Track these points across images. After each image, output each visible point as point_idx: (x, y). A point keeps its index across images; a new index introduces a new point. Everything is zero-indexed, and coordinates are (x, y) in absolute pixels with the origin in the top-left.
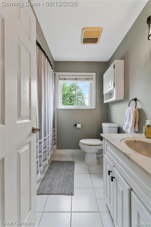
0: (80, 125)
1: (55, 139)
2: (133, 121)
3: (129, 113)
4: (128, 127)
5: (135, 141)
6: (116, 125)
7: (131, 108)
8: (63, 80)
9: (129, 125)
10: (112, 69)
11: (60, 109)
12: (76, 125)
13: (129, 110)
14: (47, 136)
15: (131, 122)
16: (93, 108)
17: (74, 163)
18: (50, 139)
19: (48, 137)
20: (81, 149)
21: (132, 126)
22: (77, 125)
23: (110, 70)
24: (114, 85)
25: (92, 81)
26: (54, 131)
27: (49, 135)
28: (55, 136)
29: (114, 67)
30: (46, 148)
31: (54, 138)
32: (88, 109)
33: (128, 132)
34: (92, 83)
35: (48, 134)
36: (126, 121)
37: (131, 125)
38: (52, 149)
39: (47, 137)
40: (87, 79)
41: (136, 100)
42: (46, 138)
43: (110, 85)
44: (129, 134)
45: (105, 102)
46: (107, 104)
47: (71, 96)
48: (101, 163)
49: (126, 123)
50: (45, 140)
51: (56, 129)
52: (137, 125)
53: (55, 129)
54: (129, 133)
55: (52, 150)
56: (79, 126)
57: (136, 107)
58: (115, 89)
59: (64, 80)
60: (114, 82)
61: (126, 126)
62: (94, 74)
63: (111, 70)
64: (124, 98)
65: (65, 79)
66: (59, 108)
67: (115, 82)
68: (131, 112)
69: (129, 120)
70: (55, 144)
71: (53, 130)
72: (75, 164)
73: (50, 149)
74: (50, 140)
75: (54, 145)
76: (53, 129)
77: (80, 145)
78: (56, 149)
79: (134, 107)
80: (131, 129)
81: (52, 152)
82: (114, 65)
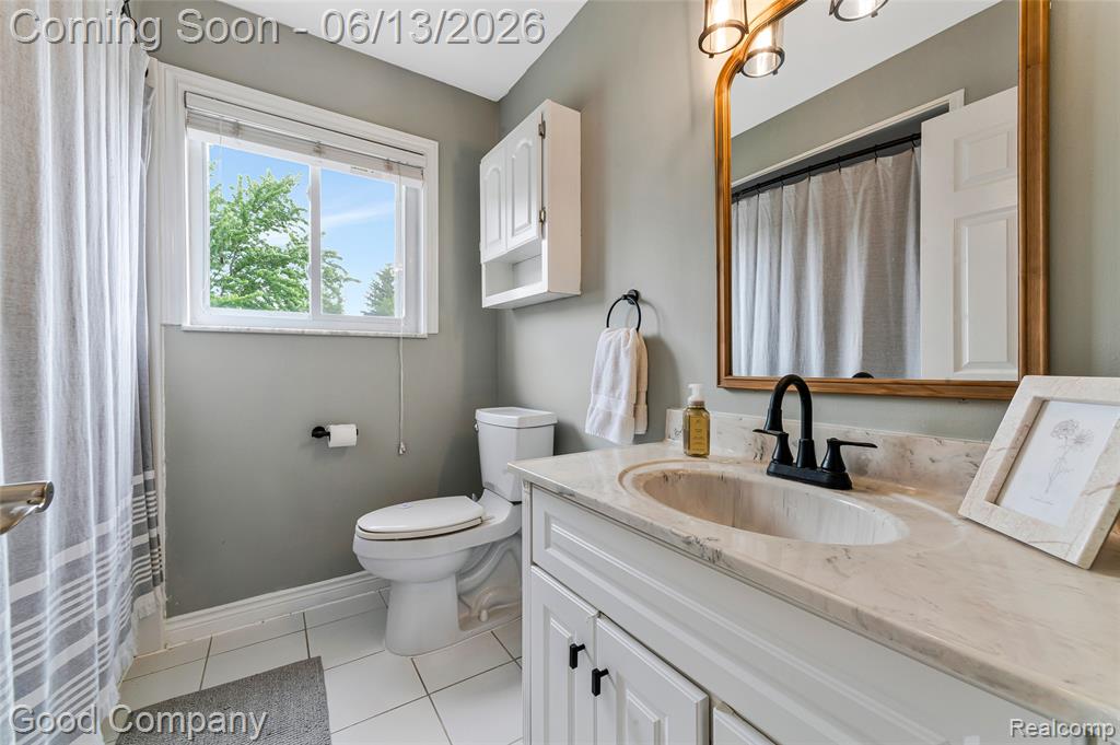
0: (352, 429)
1: (153, 543)
2: (629, 392)
3: (611, 355)
4: (608, 417)
5: (666, 477)
6: (546, 416)
7: (622, 333)
8: (217, 131)
9: (614, 411)
10: (530, 143)
11: (197, 327)
12: (320, 433)
13: (610, 342)
14: (94, 531)
15: (623, 397)
16: (423, 332)
17: (321, 670)
18: (118, 550)
19: (103, 541)
20: (363, 569)
21: (627, 413)
22: (332, 429)
23: (522, 142)
24: (542, 222)
25: (421, 182)
26: (147, 486)
27: (112, 523)
28: (151, 523)
29: (542, 135)
30: (90, 629)
31: (144, 539)
32: (398, 338)
33: (611, 440)
34: (416, 191)
35: (101, 518)
36: (597, 392)
37: (621, 409)
38: (129, 626)
39: (90, 546)
40: (389, 166)
41: (634, 298)
42: (88, 557)
43: (521, 219)
44: (616, 452)
45: (489, 301)
46: (496, 314)
47: (250, 261)
48: (479, 617)
49: (600, 402)
50: (74, 570)
51: (162, 468)
52: (643, 407)
53: (150, 475)
54: (613, 445)
55: (130, 638)
56: (343, 435)
57: (637, 329)
58: (545, 243)
59: (225, 133)
60: (543, 209)
61: (601, 415)
62: (431, 147)
63: (526, 145)
64: (582, 288)
65: (237, 130)
66: (187, 324)
67: (546, 205)
68: (622, 349)
69: (614, 387)
70: (155, 582)
71: (140, 479)
72: (326, 674)
73: (112, 633)
74: (113, 567)
75: (141, 591)
76: (135, 473)
77: (359, 547)
78: (163, 612)
79: (633, 330)
80: (623, 425)
81: (127, 651)
82: (544, 123)
